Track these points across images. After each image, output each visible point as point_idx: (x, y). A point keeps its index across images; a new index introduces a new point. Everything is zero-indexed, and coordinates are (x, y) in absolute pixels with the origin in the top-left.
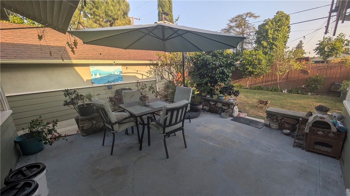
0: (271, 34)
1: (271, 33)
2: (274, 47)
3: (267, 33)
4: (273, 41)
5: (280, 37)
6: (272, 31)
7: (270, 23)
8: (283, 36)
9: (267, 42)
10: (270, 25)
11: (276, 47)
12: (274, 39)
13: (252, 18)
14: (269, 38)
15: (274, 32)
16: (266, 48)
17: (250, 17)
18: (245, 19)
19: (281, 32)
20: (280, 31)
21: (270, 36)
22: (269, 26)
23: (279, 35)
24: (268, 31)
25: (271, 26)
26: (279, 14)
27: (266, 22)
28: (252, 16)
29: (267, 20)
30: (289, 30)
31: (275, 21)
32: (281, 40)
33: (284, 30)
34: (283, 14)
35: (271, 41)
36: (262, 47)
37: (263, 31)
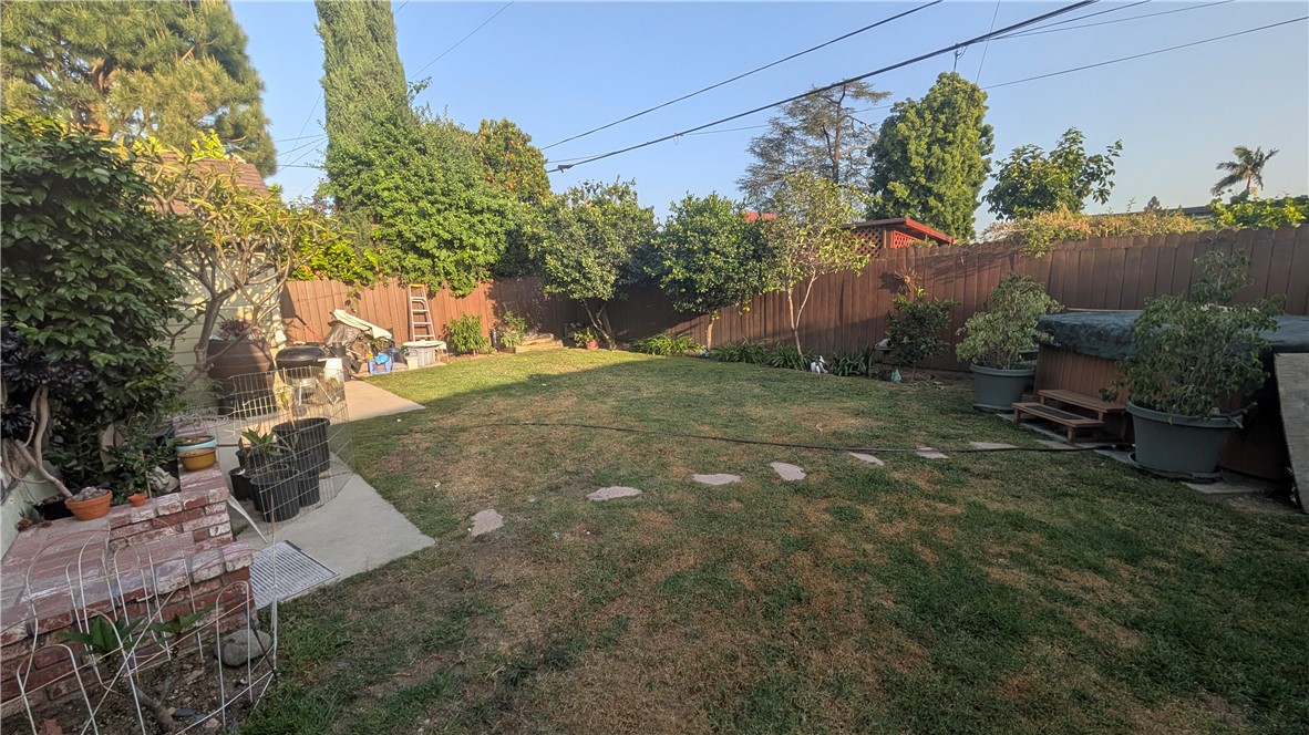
0: (917, 154)
1: (921, 150)
2: (932, 201)
3: (905, 151)
4: (928, 180)
5: (950, 164)
6: (923, 143)
7: (912, 114)
8: (964, 162)
9: (908, 183)
10: (912, 122)
11: (941, 201)
12: (930, 173)
13: (862, 100)
14: (913, 171)
15: (929, 149)
16: (907, 206)
17: (857, 95)
18: (839, 103)
19: (954, 146)
20: (950, 143)
21: (917, 162)
22: (910, 124)
23: (947, 157)
24: (908, 144)
25: (917, 126)
26: (944, 84)
27: (900, 111)
28: (863, 94)
29: (903, 104)
30: (988, 142)
31: (930, 108)
32: (956, 177)
33: (965, 141)
34: (959, 82)
35: (923, 181)
36: (891, 204)
37: (893, 144)
